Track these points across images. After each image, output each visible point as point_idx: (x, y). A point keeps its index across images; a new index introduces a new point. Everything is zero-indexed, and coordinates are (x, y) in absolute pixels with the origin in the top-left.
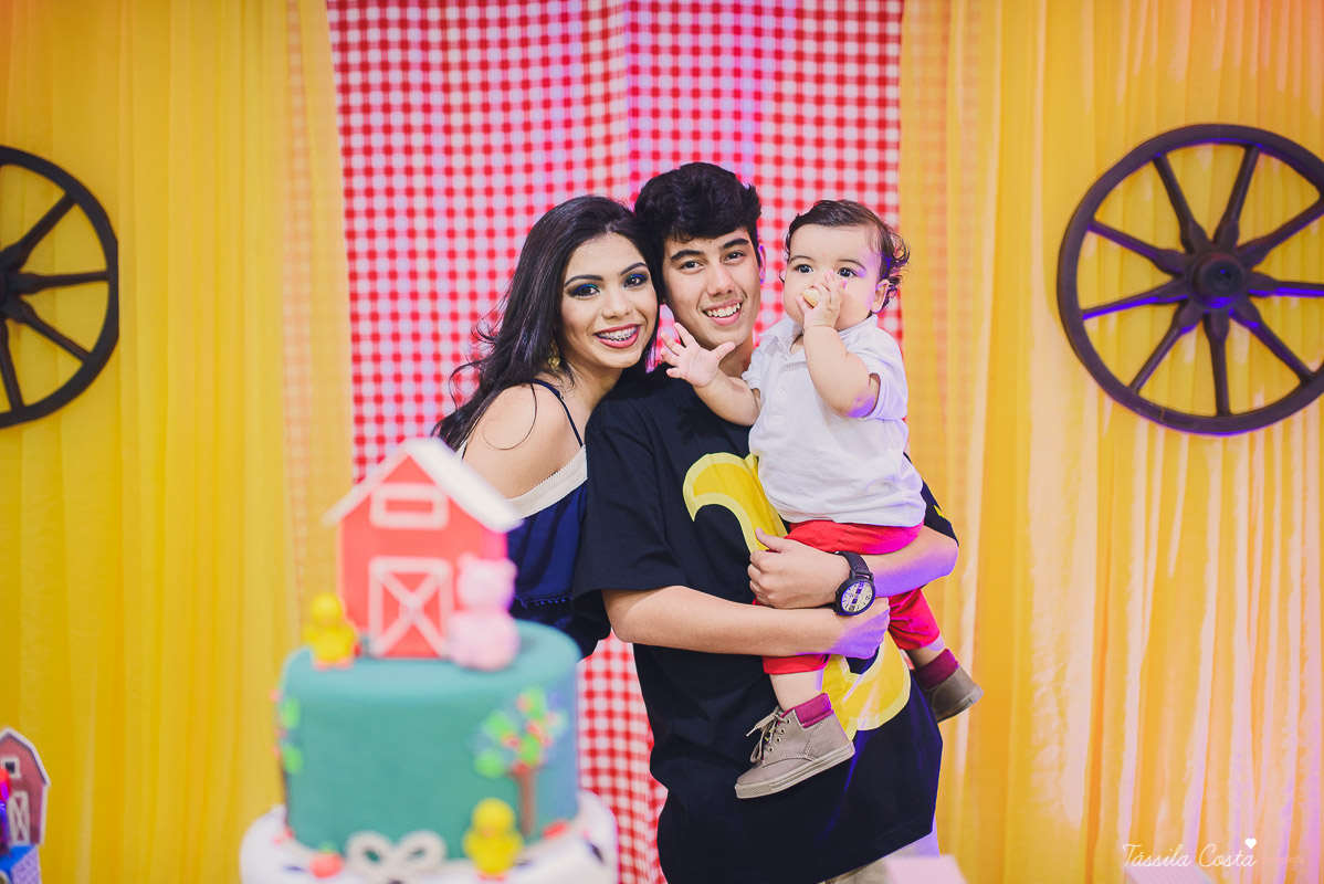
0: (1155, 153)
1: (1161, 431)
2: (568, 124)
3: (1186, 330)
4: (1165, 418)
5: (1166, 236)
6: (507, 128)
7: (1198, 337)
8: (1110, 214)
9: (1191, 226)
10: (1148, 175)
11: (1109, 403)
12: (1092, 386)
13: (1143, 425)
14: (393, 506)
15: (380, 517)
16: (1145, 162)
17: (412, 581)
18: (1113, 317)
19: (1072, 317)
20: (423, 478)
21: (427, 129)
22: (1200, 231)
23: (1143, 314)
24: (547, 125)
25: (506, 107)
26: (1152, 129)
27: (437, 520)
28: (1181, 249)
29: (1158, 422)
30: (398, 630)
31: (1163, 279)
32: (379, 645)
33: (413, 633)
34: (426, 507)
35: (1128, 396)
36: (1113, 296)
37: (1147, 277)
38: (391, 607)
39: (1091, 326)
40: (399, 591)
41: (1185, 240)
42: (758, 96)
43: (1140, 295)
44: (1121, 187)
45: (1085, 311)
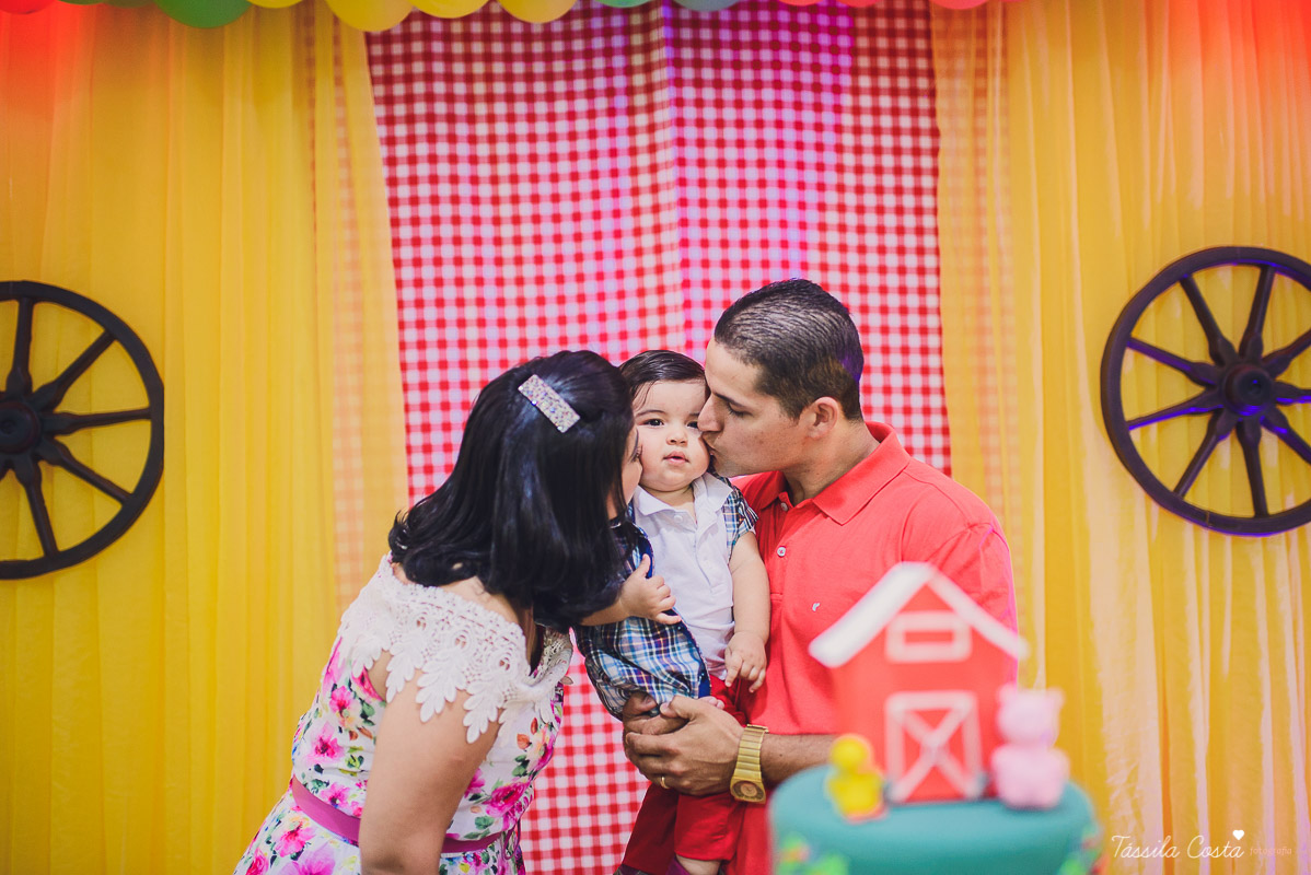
0: (1181, 274)
1: (1205, 534)
2: (619, 254)
3: (1221, 437)
4: (1210, 522)
5: (1196, 349)
6: (559, 259)
7: (1232, 443)
8: (1146, 330)
9: (1219, 341)
10: (1176, 296)
11: (1155, 508)
12: (1138, 493)
13: (1188, 528)
14: (912, 637)
15: (898, 651)
16: (1173, 283)
17: (933, 718)
18: (1154, 427)
19: (1118, 429)
20: (942, 606)
21: (478, 261)
22: (1228, 344)
23: (1180, 423)
24: (599, 256)
25: (558, 239)
26: (1175, 254)
27: (959, 650)
28: (1209, 361)
29: (1205, 526)
30: (919, 772)
31: (1197, 390)
32: (902, 790)
33: (935, 774)
34: (946, 637)
35: (1172, 501)
36: (1151, 408)
37: (1181, 389)
38: (913, 749)
39: (1135, 435)
40: (920, 731)
41: (1214, 353)
42: (803, 226)
43: (1178, 406)
44: (1152, 306)
45: (1129, 422)
